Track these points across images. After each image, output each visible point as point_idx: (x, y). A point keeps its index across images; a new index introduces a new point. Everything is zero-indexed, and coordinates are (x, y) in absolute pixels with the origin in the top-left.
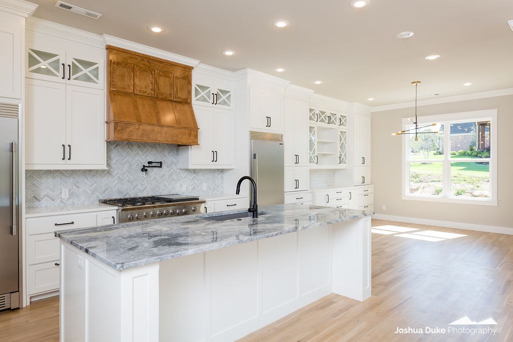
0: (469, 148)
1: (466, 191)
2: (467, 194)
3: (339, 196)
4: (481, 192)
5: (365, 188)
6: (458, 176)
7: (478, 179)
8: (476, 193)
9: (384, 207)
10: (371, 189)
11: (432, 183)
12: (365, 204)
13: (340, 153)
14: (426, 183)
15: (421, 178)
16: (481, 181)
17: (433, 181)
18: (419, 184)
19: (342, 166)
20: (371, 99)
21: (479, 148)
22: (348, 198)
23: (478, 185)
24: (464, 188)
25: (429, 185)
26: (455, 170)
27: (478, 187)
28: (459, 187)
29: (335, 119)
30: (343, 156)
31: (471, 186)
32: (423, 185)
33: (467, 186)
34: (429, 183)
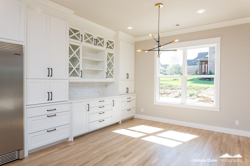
0: (195, 73)
1: (195, 94)
2: (195, 96)
3: (102, 104)
4: (201, 94)
5: (128, 96)
6: (191, 86)
7: (200, 88)
8: (199, 95)
9: (142, 110)
10: (133, 97)
11: (178, 90)
12: (129, 108)
13: (107, 69)
14: (175, 90)
15: (173, 87)
16: (201, 89)
17: (179, 89)
18: (172, 90)
19: (109, 80)
20: (130, 28)
21: (200, 73)
22: (111, 105)
23: (200, 91)
24: (193, 93)
25: (176, 91)
26: (189, 83)
27: (200, 92)
28: (191, 92)
29: (103, 42)
30: (110, 72)
31: (197, 92)
32: (174, 91)
33: (195, 91)
34: (176, 90)
